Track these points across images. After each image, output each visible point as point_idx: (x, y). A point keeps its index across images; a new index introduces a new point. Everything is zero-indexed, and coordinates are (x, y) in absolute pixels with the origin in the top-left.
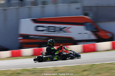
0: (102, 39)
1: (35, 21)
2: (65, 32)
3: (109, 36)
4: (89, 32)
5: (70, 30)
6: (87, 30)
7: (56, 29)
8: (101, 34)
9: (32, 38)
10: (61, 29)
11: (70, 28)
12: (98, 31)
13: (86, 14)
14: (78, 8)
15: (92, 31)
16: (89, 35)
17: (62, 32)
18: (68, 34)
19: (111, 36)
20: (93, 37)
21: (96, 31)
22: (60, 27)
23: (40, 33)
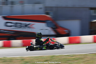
0: (60, 34)
1: (5, 18)
2: (30, 28)
3: (66, 32)
4: (49, 29)
5: (33, 26)
6: (48, 26)
7: (22, 25)
8: (59, 30)
9: (2, 32)
12: (57, 28)
13: (47, 14)
14: (41, 8)
15: (52, 28)
18: (32, 30)
19: (68, 32)
20: (53, 33)
21: (55, 27)
22: (26, 24)
23: (9, 28)
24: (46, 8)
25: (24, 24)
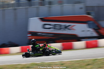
0: (103, 36)
1: (43, 20)
2: (70, 30)
4: (91, 30)
5: (74, 27)
6: (90, 27)
9: (40, 35)
10: (66, 27)
11: (74, 26)
12: (99, 29)
13: (89, 14)
14: (81, 8)
15: (94, 29)
16: (91, 32)
18: (72, 32)
20: (95, 34)
22: (65, 25)
23: (47, 30)
24: (87, 7)
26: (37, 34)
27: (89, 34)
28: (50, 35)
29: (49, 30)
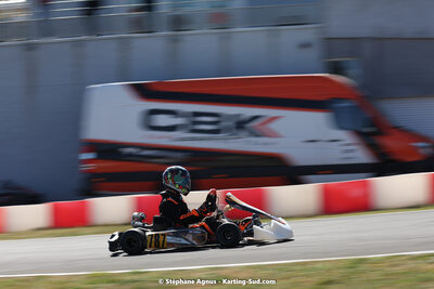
0: (393, 161)
1: (144, 92)
2: (257, 136)
3: (422, 151)
4: (345, 136)
5: (274, 126)
6: (341, 127)
7: (224, 124)
8: (391, 143)
9: (130, 155)
10: (241, 125)
11: (274, 118)
12: (379, 133)
13: (337, 69)
15: (359, 134)
16: (345, 146)
17: (242, 133)
18: (265, 144)
19: (429, 151)
20: (361, 156)
21: (373, 131)
22: (238, 115)
23: (161, 137)
24: (330, 42)
25: (230, 117)
26: (120, 153)
27: (334, 156)
28: (172, 158)
29: (169, 137)
